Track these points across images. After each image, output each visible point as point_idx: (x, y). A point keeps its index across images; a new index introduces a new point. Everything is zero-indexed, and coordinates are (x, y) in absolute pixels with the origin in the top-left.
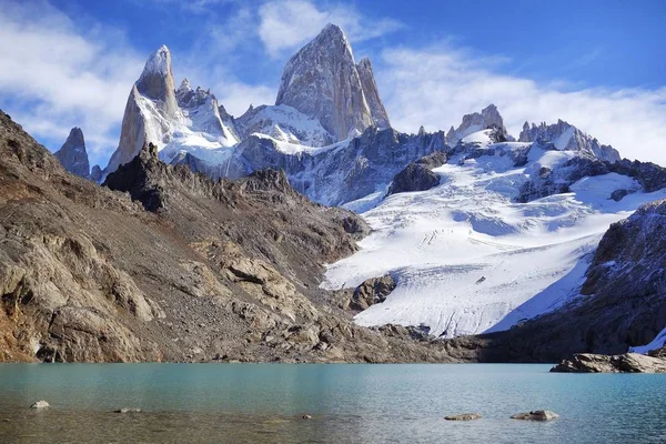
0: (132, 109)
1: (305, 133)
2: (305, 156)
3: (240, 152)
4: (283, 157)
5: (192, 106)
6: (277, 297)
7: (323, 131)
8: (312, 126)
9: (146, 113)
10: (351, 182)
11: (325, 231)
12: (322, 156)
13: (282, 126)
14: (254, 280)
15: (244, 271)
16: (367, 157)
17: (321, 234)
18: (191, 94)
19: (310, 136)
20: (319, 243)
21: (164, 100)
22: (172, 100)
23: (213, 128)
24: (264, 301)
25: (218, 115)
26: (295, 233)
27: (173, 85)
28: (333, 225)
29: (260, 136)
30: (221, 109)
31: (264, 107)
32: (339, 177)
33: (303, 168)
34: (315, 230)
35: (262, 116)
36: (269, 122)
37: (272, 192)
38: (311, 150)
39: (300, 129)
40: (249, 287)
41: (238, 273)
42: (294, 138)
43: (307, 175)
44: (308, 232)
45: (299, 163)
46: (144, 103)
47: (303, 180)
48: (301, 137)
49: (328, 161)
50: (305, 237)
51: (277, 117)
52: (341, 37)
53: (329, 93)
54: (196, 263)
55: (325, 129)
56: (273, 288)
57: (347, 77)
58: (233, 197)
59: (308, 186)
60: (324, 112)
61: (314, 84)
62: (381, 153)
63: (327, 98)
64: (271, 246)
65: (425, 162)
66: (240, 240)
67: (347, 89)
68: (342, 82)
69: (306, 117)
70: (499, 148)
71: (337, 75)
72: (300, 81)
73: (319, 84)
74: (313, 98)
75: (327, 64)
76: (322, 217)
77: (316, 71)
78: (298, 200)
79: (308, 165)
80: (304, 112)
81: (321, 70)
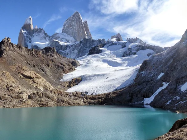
1: (69, 40)
2: (67, 46)
3: (49, 45)
4: (61, 46)
5: (38, 33)
6: (37, 83)
7: (74, 40)
8: (71, 38)
9: (25, 35)
10: (79, 52)
11: (65, 64)
12: (72, 46)
13: (63, 39)
14: (30, 78)
15: (27, 75)
17: (64, 65)
19: (70, 41)
20: (63, 68)
24: (32, 85)
26: (56, 65)
27: (33, 27)
28: (68, 63)
29: (55, 40)
30: (46, 34)
31: (58, 33)
32: (76, 51)
33: (66, 49)
34: (61, 64)
35: (57, 36)
36: (59, 37)
37: (50, 53)
38: (69, 44)
39: (68, 39)
40: (28, 80)
41: (24, 76)
42: (66, 42)
43: (68, 51)
44: (60, 65)
47: (66, 52)
49: (73, 47)
50: (58, 66)
51: (61, 36)
52: (79, 15)
53: (76, 30)
54: (4, 72)
55: (75, 39)
56: (36, 80)
57: (80, 26)
58: (37, 55)
59: (67, 54)
60: (75, 35)
61: (72, 27)
62: (88, 45)
63: (75, 31)
64: (45, 68)
65: (98, 46)
66: (34, 66)
67: (80, 29)
68: (79, 27)
69: (69, 36)
70: (118, 43)
71: (78, 25)
72: (68, 27)
73: (73, 27)
74: (71, 31)
75: (75, 22)
76: (65, 61)
77: (72, 24)
78: (58, 56)
79: (68, 48)
80: (69, 35)
81: (73, 24)
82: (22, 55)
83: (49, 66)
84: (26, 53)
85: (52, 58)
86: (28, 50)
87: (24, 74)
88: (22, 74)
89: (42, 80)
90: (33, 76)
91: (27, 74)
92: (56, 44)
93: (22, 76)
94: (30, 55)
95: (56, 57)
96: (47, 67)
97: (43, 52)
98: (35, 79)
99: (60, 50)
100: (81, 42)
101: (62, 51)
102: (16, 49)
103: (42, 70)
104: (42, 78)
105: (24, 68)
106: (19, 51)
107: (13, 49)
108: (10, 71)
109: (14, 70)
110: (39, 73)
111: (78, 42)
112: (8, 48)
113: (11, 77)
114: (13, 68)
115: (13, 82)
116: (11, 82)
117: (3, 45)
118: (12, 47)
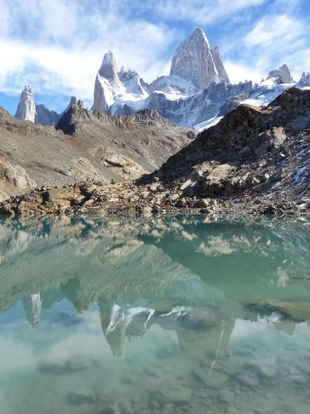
0: (98, 85)
1: (184, 89)
2: (181, 101)
3: (148, 101)
4: (169, 102)
5: (126, 80)
6: (129, 174)
7: (194, 87)
8: (188, 85)
9: (103, 85)
10: (202, 113)
11: (175, 138)
12: (189, 100)
13: (172, 86)
14: (118, 165)
15: (113, 161)
16: (211, 99)
17: (172, 140)
18: (126, 74)
19: (187, 90)
20: (171, 145)
21: (113, 78)
22: (117, 77)
23: (137, 90)
24: (122, 176)
25: (139, 83)
26: (158, 141)
27: (117, 70)
28: (181, 135)
29: (158, 92)
30: (141, 80)
31: (163, 77)
32: (197, 110)
33: (180, 107)
34: (169, 138)
35: (162, 82)
36: (166, 85)
37: (148, 120)
38: (184, 97)
39: (182, 87)
40: (116, 169)
41: (110, 163)
42: (179, 92)
43: (182, 110)
44: (166, 140)
45: (177, 105)
46: (103, 81)
47: (180, 113)
48: (182, 91)
49: (192, 102)
50: (164, 142)
51: (170, 82)
52: (202, 35)
53: (196, 66)
54: (81, 159)
55: (195, 85)
56: (128, 169)
57: (205, 57)
58: (127, 124)
59: (182, 117)
60: (194, 77)
61: (188, 62)
62: (219, 96)
63: (196, 69)
64: (142, 149)
65: (237, 99)
66: (124, 146)
67: (205, 63)
68: (203, 60)
69: (185, 80)
70: (277, 88)
71: (200, 55)
72: (181, 62)
73: (191, 62)
74: (188, 69)
75: (195, 50)
76: (175, 132)
77: (189, 55)
78: (163, 124)
79: (182, 105)
80: (184, 77)
81: (192, 54)
82: (103, 129)
83: (147, 144)
84: (108, 123)
85: (152, 128)
86: (112, 118)
87: (109, 160)
88: (106, 161)
89: (137, 169)
90: (123, 162)
91: (114, 159)
92: (159, 98)
93: (106, 164)
94: (116, 126)
95: (159, 125)
96: (145, 145)
97: (137, 119)
98: (126, 167)
99: (168, 111)
100: (206, 91)
101: (172, 112)
102: (93, 118)
103: (137, 151)
104: (137, 165)
105: (109, 150)
106: (98, 122)
107: (88, 119)
108: (88, 156)
109: (94, 155)
110: (131, 156)
111: (200, 92)
112: (81, 119)
113: (92, 166)
114: (93, 152)
115: (95, 174)
116: (92, 174)
117: (73, 115)
118: (86, 116)
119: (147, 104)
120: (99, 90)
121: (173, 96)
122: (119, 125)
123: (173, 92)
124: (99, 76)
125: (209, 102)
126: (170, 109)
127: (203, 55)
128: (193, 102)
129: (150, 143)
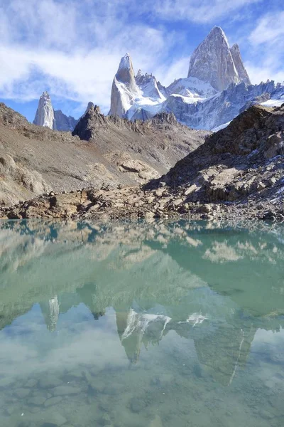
0: (115, 89)
1: (202, 91)
2: (199, 103)
3: (166, 105)
4: (187, 105)
5: (143, 83)
6: (145, 178)
7: (212, 89)
8: (206, 87)
9: (121, 90)
10: (221, 115)
11: (192, 143)
12: (207, 102)
13: (190, 89)
15: (129, 167)
16: (230, 101)
17: (189, 144)
18: (143, 77)
19: (205, 93)
20: (187, 149)
21: (129, 82)
22: (134, 81)
23: (154, 94)
24: (138, 181)
25: (156, 87)
26: (175, 145)
27: (134, 73)
28: (198, 139)
29: (175, 95)
30: (158, 84)
31: (181, 79)
32: (215, 113)
33: (197, 110)
34: (186, 143)
35: (180, 85)
36: (183, 88)
37: (165, 124)
38: (202, 100)
39: (199, 90)
40: (132, 174)
42: (197, 95)
43: (199, 114)
44: (183, 144)
45: (195, 108)
46: (120, 85)
47: (197, 117)
48: (201, 94)
49: (210, 105)
50: (180, 147)
51: (188, 84)
52: (221, 33)
53: (215, 67)
54: (97, 164)
55: (214, 87)
56: (144, 174)
57: (224, 57)
58: (143, 129)
59: (199, 120)
60: (213, 78)
61: (207, 63)
62: (238, 98)
63: (214, 70)
64: (158, 153)
65: (257, 100)
66: (140, 151)
67: (224, 64)
68: (222, 60)
69: (203, 82)
71: (220, 56)
72: (199, 63)
73: (209, 63)
74: (206, 71)
75: (213, 50)
76: (193, 135)
77: (208, 55)
78: (180, 128)
79: (200, 108)
80: (202, 79)
81: (210, 55)
82: (119, 133)
83: (163, 149)
84: (125, 128)
85: (168, 132)
86: (128, 123)
87: (124, 165)
88: (122, 166)
89: (153, 174)
90: (139, 168)
91: (130, 165)
92: (176, 102)
93: (122, 169)
94: (132, 131)
95: (176, 129)
96: (161, 149)
97: (154, 123)
98: (142, 173)
99: (185, 114)
100: (225, 93)
101: (190, 116)
102: (110, 123)
103: (153, 156)
104: (153, 170)
105: (125, 155)
106: (115, 127)
107: (104, 125)
108: (104, 162)
109: (110, 160)
110: (147, 161)
111: (219, 94)
112: (97, 125)
113: (107, 171)
114: (109, 157)
115: (111, 179)
116: (108, 179)
117: (89, 120)
118: (102, 122)
119: (164, 107)
120: (115, 95)
121: (190, 99)
122: (136, 130)
123: (191, 94)
124: (116, 81)
125: (227, 104)
126: (187, 112)
127: (222, 56)
128: (212, 105)
129: (166, 148)
